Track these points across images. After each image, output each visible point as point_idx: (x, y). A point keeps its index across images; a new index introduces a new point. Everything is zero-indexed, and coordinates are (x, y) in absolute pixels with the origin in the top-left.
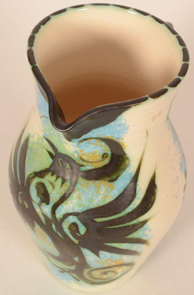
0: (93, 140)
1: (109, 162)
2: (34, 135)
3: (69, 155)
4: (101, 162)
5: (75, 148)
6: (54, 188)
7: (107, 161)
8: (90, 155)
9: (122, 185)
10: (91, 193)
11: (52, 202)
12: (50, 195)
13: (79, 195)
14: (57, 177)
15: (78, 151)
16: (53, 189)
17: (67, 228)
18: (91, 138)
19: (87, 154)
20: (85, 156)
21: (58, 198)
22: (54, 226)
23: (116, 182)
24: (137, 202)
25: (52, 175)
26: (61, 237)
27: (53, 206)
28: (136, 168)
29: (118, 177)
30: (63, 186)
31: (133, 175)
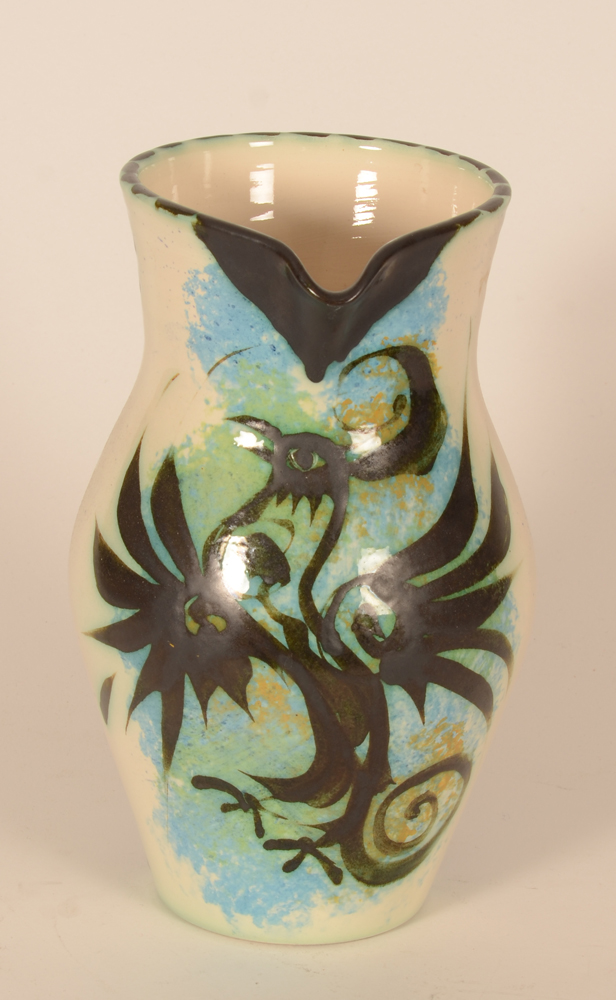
0: (373, 361)
1: (410, 421)
2: (189, 439)
3: (314, 429)
4: (392, 426)
5: (330, 402)
6: (293, 533)
7: (404, 418)
8: (368, 410)
9: (446, 479)
10: (387, 512)
11: (298, 571)
12: (286, 555)
13: (361, 526)
14: (294, 502)
15: (338, 408)
16: (293, 536)
17: (350, 628)
18: (368, 356)
19: (359, 408)
20: (356, 416)
21: (311, 554)
22: (312, 639)
23: (433, 474)
24: (483, 525)
25: (279, 501)
26: (335, 665)
27: (302, 580)
28: (461, 435)
29: (434, 459)
30: (316, 516)
31: (460, 454)
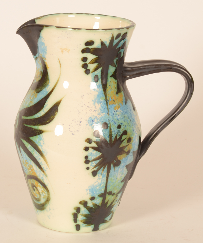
0: (39, 59)
4: (39, 78)
19: (37, 71)
23: (39, 94)
24: (42, 113)
28: (51, 89)
29: (41, 90)
31: (48, 93)
